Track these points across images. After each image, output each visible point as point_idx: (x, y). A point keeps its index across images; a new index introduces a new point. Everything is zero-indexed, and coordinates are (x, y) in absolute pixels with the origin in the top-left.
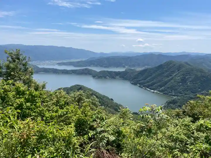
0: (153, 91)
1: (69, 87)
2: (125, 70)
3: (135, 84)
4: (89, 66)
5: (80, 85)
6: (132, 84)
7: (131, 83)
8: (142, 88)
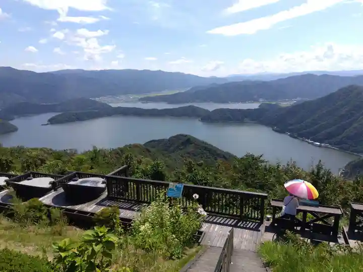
0: (318, 144)
1: (167, 139)
2: (260, 106)
3: (281, 131)
4: (193, 101)
5: (186, 136)
6: (276, 131)
7: (273, 130)
8: (295, 138)
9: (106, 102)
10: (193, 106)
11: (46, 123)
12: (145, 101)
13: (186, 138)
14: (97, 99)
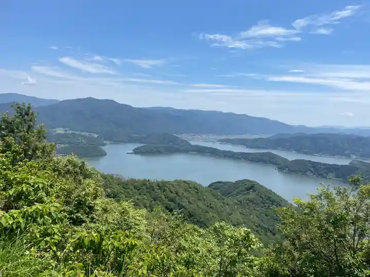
2: (350, 163)
4: (274, 149)
5: (252, 182)
9: (186, 139)
10: (271, 153)
11: (131, 152)
12: (224, 143)
13: (251, 184)
14: (179, 136)
